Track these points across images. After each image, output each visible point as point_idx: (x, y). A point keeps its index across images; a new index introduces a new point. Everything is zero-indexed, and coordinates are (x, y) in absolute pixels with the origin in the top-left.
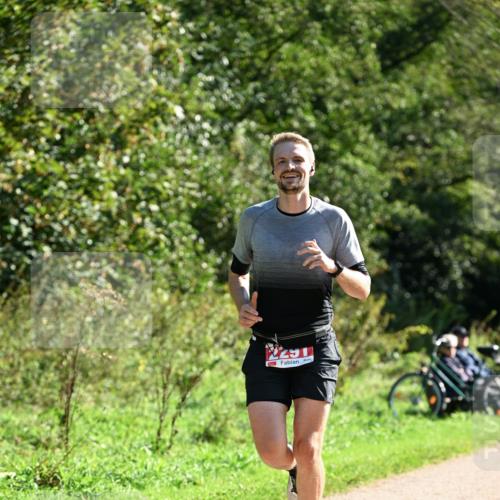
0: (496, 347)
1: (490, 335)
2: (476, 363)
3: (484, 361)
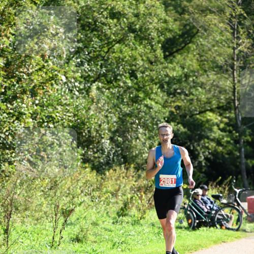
0: (221, 195)
1: (218, 189)
3: (215, 202)
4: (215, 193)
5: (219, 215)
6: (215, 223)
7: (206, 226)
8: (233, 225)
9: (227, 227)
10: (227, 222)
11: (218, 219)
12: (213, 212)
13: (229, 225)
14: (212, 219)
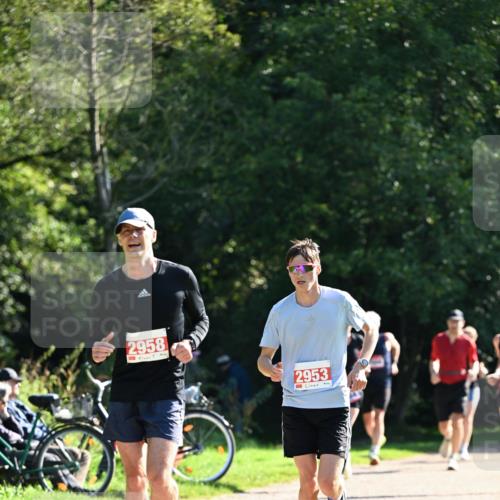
0: (56, 396)
1: (48, 379)
2: (29, 418)
3: (39, 416)
4: (40, 390)
5: (51, 451)
6: (37, 473)
7: (14, 484)
8: (87, 480)
9: (73, 485)
10: (72, 472)
11: (48, 463)
12: (34, 444)
13: (79, 481)
14: (32, 463)
